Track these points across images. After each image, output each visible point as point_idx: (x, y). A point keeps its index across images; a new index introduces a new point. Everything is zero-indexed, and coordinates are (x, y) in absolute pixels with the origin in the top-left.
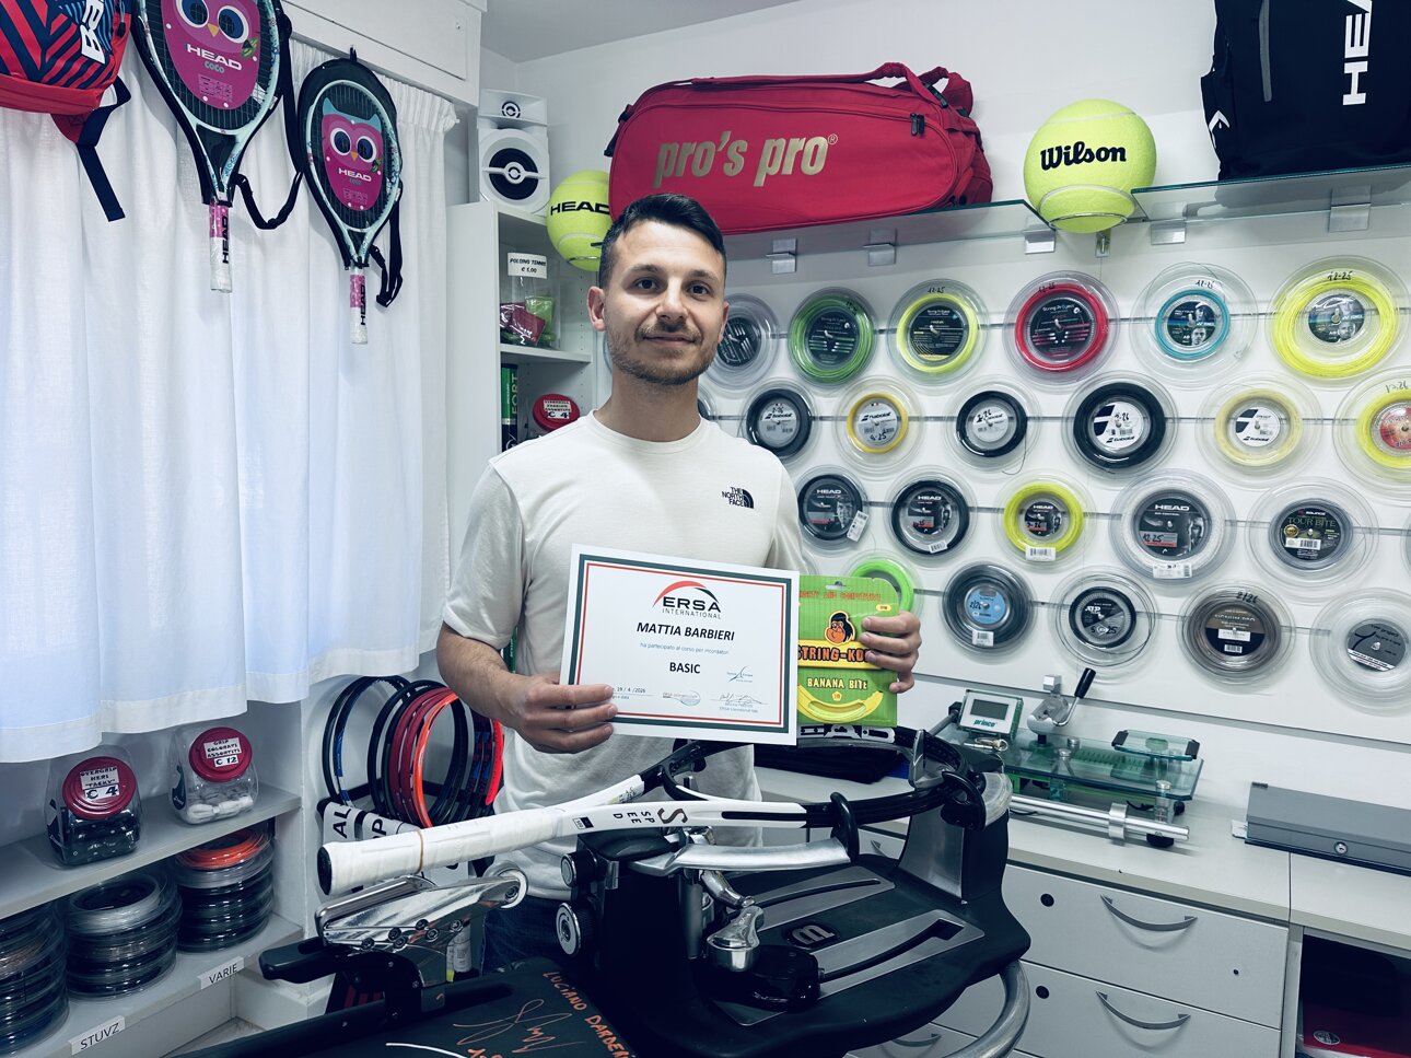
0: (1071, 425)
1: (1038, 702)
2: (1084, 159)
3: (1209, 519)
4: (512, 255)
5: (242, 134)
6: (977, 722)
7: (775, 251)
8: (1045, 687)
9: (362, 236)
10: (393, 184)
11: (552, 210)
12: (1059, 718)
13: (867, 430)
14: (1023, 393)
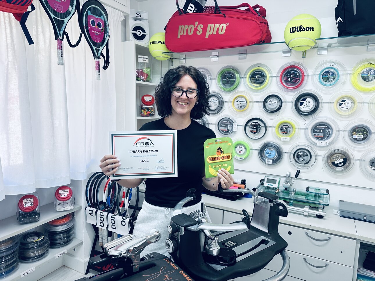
0: (294, 104)
1: (285, 179)
2: (302, 30)
3: (332, 130)
4: (139, 56)
5: (66, 20)
6: (268, 185)
7: (212, 55)
8: (287, 175)
9: (99, 50)
10: (107, 35)
11: (150, 43)
12: (290, 183)
13: (237, 105)
14: (282, 95)
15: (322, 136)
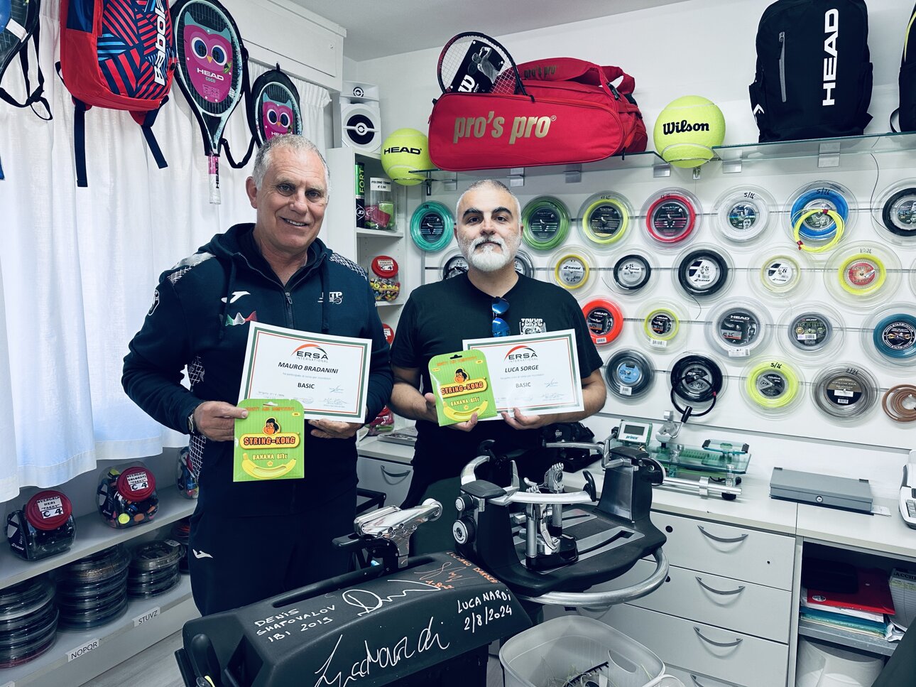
0: (677, 273)
1: (661, 426)
2: (687, 129)
3: (759, 324)
5: (224, 116)
6: (628, 437)
7: (512, 174)
8: (665, 417)
11: (385, 151)
12: (673, 434)
13: (565, 274)
14: (650, 255)
15: (740, 337)
